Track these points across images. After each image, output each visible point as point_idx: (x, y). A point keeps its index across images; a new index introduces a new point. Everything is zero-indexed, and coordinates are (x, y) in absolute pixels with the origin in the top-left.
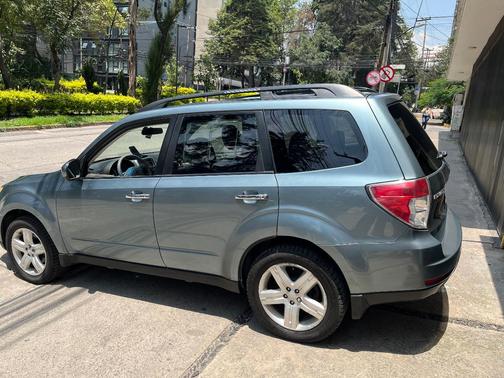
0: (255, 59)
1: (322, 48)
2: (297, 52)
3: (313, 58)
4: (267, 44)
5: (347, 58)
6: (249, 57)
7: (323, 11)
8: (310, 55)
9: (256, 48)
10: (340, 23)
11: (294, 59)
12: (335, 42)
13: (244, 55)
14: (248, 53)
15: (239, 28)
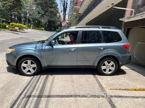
0: (17, 13)
1: (39, 13)
2: (31, 13)
3: (36, 16)
4: (21, 9)
5: (46, 17)
6: (14, 12)
7: (38, 2)
8: (35, 14)
9: (17, 10)
10: (43, 7)
11: (30, 15)
12: (43, 12)
13: (13, 11)
14: (14, 11)
15: (11, 2)
